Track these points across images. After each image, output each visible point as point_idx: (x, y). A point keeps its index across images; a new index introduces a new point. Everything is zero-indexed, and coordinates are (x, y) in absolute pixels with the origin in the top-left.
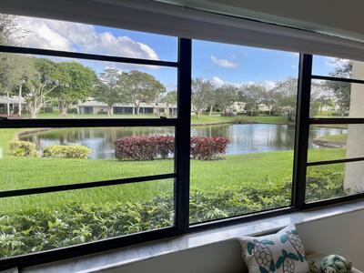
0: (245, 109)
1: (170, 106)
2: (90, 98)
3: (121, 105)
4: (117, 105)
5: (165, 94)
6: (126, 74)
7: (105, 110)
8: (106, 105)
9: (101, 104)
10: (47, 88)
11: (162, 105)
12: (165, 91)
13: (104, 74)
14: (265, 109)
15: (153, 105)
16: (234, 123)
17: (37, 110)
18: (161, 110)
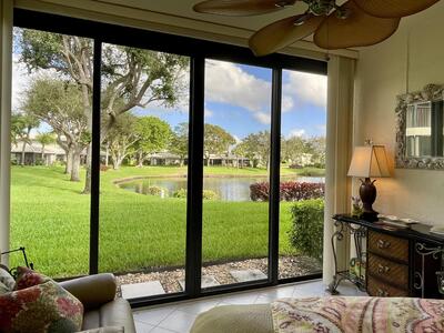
0: (312, 161)
1: (240, 158)
2: (165, 150)
5: (235, 146)
7: (176, 162)
8: (179, 156)
9: (174, 155)
10: (130, 141)
11: (231, 157)
12: (235, 143)
13: (178, 128)
15: (223, 156)
16: (303, 175)
17: (120, 161)
18: (231, 161)
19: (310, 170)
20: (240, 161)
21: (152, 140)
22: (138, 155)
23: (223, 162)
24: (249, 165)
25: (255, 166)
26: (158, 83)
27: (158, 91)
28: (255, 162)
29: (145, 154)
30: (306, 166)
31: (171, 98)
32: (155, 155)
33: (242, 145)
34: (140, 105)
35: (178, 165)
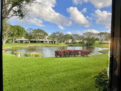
0: (72, 41)
1: (50, 40)
2: (23, 38)
3: (33, 40)
4: (32, 40)
5: (48, 36)
6: (36, 30)
7: (27, 42)
8: (28, 40)
9: (27, 39)
10: (9, 34)
11: (47, 40)
12: (48, 35)
13: (28, 30)
14: (78, 41)
15: (44, 40)
16: (70, 46)
17: (5, 41)
18: (47, 42)
19: (72, 44)
20: (50, 42)
21: (18, 34)
22: (13, 39)
23: (44, 42)
24: (53, 43)
25: (55, 43)
26: (16, 8)
27: (15, 12)
28: (55, 42)
29: (15, 39)
30: (70, 43)
31: (22, 16)
32: (19, 39)
33: (50, 36)
34: (8, 18)
35: (28, 43)
